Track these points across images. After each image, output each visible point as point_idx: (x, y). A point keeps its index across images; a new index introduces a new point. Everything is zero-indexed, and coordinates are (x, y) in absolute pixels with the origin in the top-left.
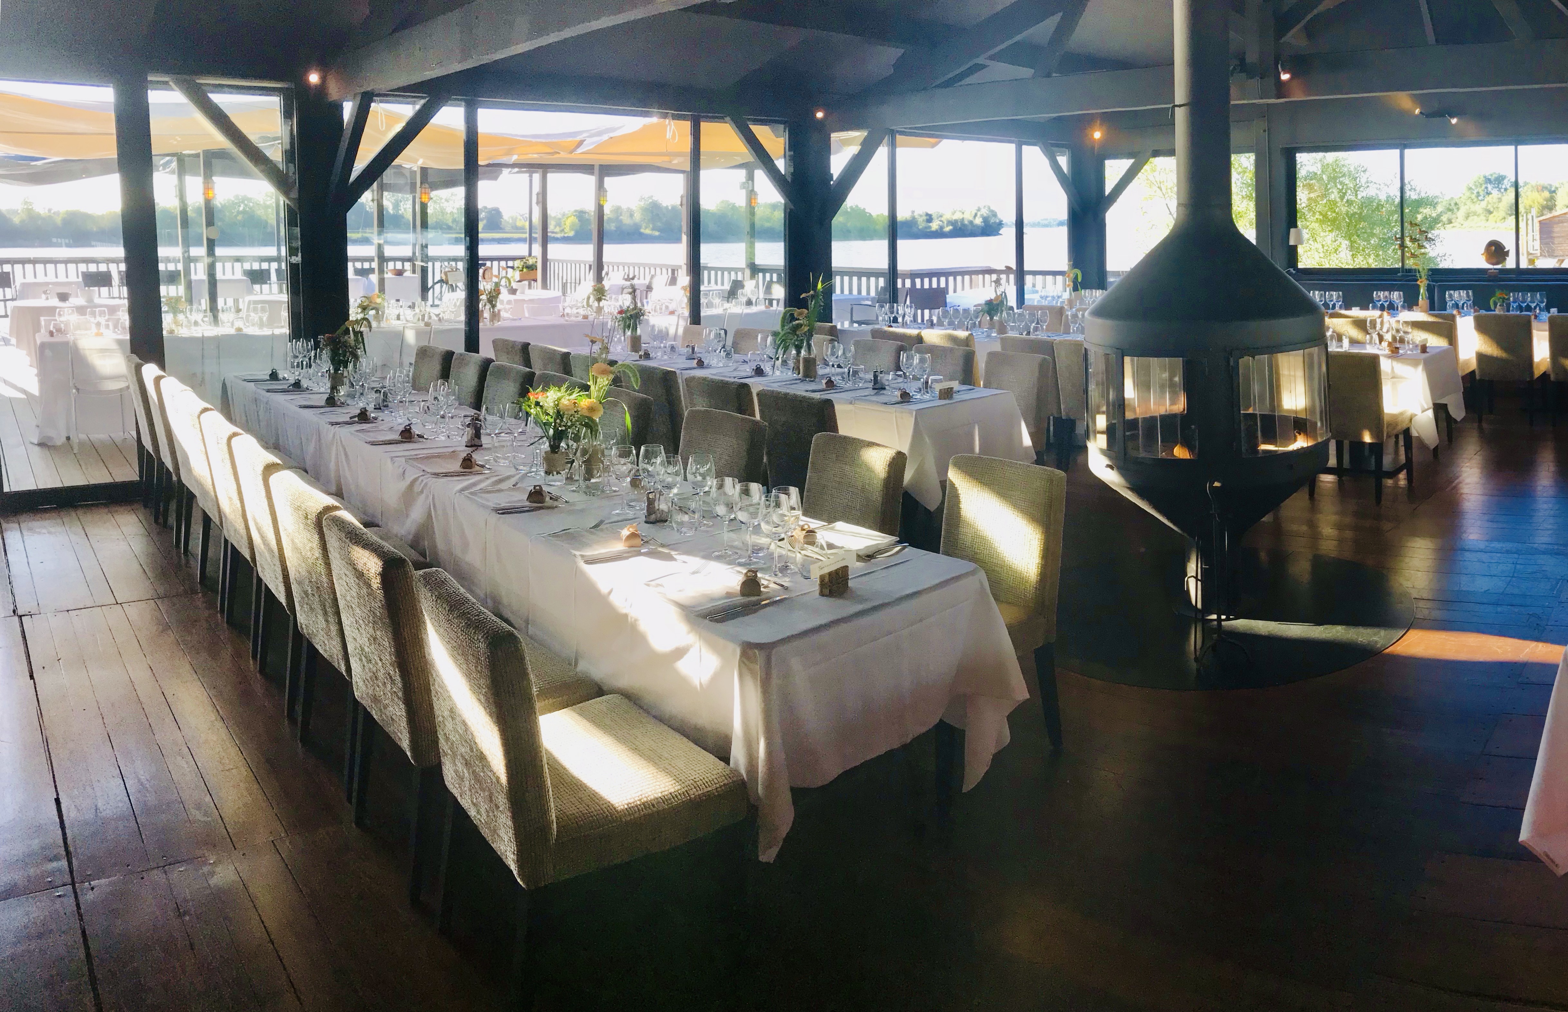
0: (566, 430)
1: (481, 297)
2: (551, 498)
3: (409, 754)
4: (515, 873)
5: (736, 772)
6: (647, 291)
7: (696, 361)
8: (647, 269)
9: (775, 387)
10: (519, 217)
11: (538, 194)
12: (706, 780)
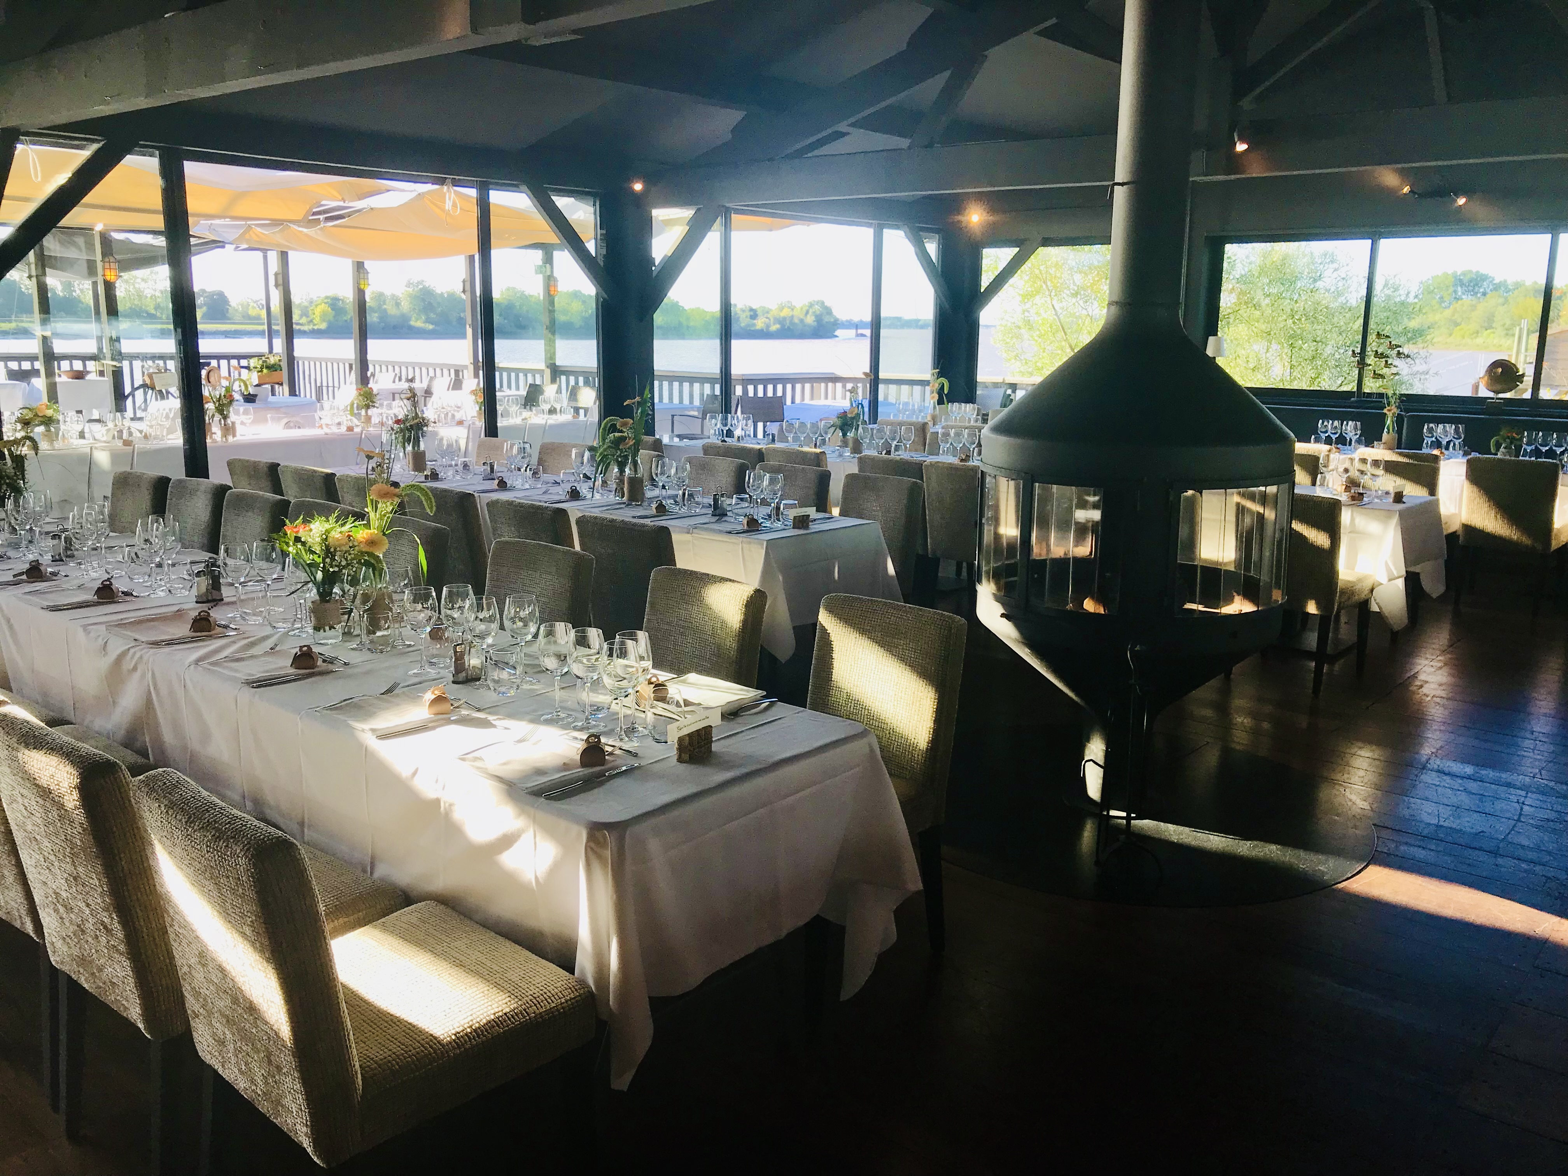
0: (340, 570)
1: (206, 406)
2: (324, 661)
3: (141, 1026)
4: (309, 1150)
5: (582, 982)
6: (426, 397)
7: (496, 482)
8: (424, 370)
9: (596, 513)
10: (252, 304)
11: (276, 275)
12: (549, 994)
